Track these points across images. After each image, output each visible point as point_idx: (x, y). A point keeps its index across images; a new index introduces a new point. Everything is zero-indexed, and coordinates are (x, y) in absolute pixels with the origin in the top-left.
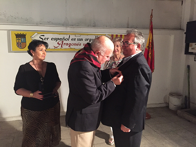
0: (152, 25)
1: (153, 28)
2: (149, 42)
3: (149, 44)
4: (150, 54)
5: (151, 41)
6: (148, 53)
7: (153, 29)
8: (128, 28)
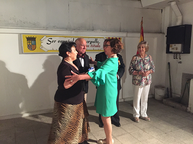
1: (143, 32)
8: (120, 31)
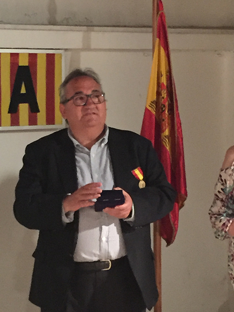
0: (162, 17)
1: (167, 25)
2: (159, 85)
3: (158, 94)
4: (167, 132)
5: (164, 80)
6: (159, 130)
7: (169, 30)
8: (52, 22)
